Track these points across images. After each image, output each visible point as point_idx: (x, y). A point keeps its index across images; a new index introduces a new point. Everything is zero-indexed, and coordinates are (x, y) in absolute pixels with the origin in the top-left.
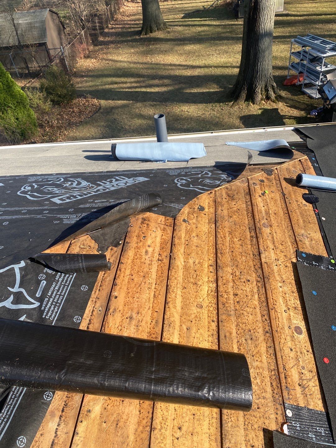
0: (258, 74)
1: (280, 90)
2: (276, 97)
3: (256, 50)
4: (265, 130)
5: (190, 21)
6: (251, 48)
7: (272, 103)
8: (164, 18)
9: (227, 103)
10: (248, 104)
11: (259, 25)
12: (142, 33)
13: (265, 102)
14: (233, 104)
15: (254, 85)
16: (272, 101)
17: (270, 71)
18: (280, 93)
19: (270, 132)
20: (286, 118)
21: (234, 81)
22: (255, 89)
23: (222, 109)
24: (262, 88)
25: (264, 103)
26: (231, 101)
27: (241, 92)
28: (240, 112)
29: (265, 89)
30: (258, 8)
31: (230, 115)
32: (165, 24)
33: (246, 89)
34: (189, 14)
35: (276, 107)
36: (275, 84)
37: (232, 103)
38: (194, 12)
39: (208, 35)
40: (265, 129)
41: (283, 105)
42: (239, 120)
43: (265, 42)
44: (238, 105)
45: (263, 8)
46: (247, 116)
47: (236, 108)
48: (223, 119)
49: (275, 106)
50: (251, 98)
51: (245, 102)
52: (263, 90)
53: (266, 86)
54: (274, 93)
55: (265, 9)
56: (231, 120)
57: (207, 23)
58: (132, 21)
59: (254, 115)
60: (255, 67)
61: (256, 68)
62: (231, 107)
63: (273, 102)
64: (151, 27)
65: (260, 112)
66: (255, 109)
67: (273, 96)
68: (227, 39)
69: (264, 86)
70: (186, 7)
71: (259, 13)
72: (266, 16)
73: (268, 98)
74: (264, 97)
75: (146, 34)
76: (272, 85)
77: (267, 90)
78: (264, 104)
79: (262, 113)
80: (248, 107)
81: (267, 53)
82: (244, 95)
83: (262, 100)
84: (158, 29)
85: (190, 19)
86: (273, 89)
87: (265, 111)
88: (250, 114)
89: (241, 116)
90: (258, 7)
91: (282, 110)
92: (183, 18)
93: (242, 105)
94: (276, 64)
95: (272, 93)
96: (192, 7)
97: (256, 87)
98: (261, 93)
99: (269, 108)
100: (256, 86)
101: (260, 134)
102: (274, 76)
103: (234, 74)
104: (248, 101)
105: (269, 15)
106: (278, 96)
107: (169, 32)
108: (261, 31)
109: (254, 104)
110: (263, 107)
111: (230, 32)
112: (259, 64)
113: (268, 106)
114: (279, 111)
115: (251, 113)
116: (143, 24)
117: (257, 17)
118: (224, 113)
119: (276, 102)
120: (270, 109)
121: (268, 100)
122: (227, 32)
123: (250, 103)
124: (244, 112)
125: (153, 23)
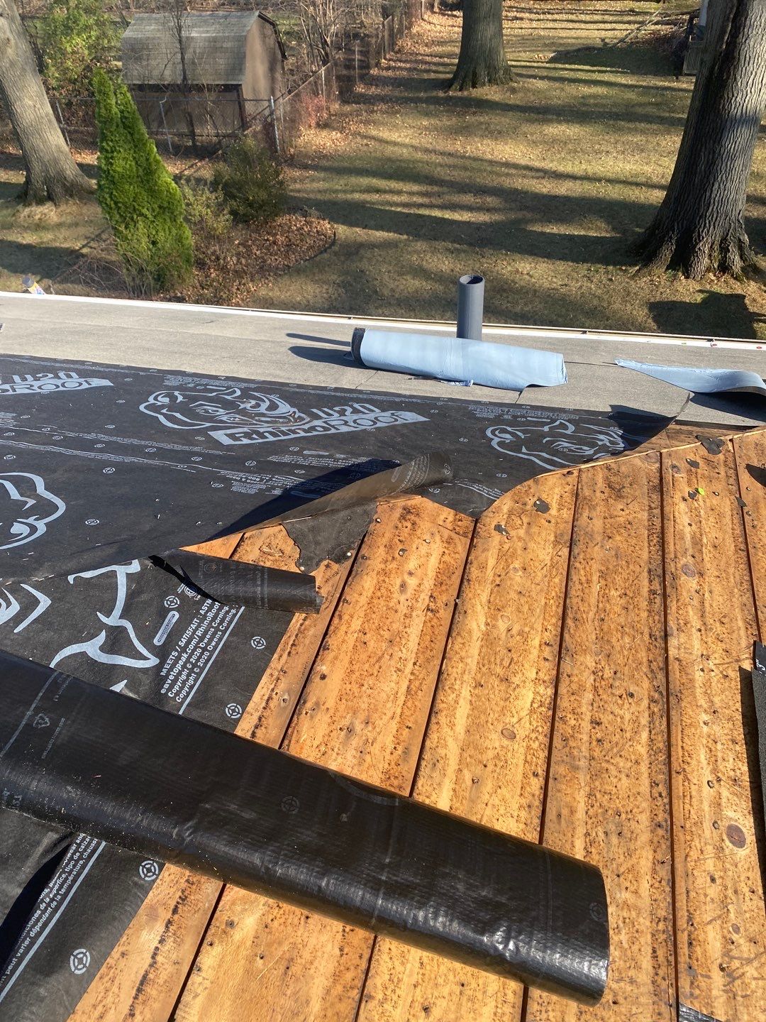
0: (711, 208)
1: (756, 254)
2: (743, 269)
3: (714, 152)
4: (712, 343)
5: (567, 70)
6: (701, 149)
7: (732, 281)
8: (509, 56)
9: (624, 268)
10: (675, 276)
11: (731, 96)
12: (454, 87)
13: (715, 276)
14: (638, 271)
15: (697, 234)
16: (732, 276)
17: (740, 207)
18: (755, 259)
19: (723, 350)
20: (761, 321)
21: (649, 221)
22: (697, 244)
23: (611, 280)
24: (713, 244)
25: (713, 278)
26: (636, 265)
27: (661, 246)
28: (652, 291)
29: (720, 245)
30: (734, 58)
31: (628, 295)
32: (508, 69)
33: (673, 241)
34: (568, 52)
35: (740, 292)
36: (746, 236)
37: (638, 268)
38: (579, 50)
39: (604, 106)
40: (712, 340)
41: (760, 288)
42: (646, 311)
43: (738, 139)
44: (650, 275)
45: (748, 59)
46: (668, 303)
47: (644, 281)
48: (609, 302)
49: (738, 288)
50: (683, 262)
51: (667, 269)
52: (716, 247)
53: (724, 239)
54: (741, 258)
55: (752, 62)
56: (629, 307)
57: (606, 77)
58: (436, 57)
59: (685, 303)
60: (705, 191)
61: (708, 194)
62: (632, 278)
63: (735, 279)
64: (475, 74)
65: (699, 298)
66: (687, 290)
67: (737, 264)
68: (647, 119)
69: (718, 238)
70: (562, 38)
71: (735, 68)
72: (752, 77)
73: (724, 268)
74: (716, 266)
75: (461, 90)
76: (740, 240)
77: (724, 250)
78: (713, 281)
79: (704, 301)
80: (672, 282)
81: (739, 163)
82: (667, 253)
83: (708, 270)
84: (490, 81)
85: (567, 66)
86: (741, 248)
87: (713, 299)
88: (675, 299)
89: (652, 300)
90: (736, 54)
91: (754, 300)
92: (552, 60)
93: (659, 277)
94: (756, 190)
95: (737, 258)
96: (577, 38)
97: (699, 239)
98: (710, 255)
99: (723, 291)
100: (699, 236)
101: (697, 352)
102: (747, 219)
103: (651, 201)
104: (674, 269)
105: (758, 74)
106: (749, 266)
107: (513, 91)
108: (733, 112)
109: (687, 278)
110: (708, 287)
111: (657, 104)
112: (716, 186)
113: (722, 286)
114: (747, 301)
115: (678, 298)
116: (459, 65)
117: (728, 78)
118: (614, 290)
119: (743, 280)
120: (726, 295)
121: (724, 273)
122: (651, 104)
123: (680, 274)
124: (661, 294)
125: (483, 65)
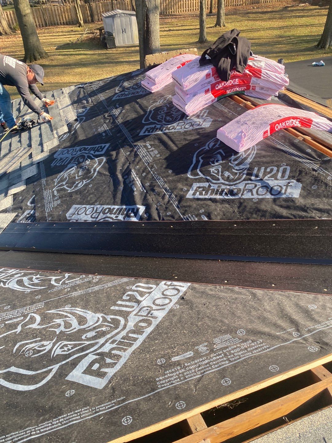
5: (65, 51)
32: (46, 53)
34: (61, 46)
57: (82, 52)
75: (30, 62)
84: (41, 58)
